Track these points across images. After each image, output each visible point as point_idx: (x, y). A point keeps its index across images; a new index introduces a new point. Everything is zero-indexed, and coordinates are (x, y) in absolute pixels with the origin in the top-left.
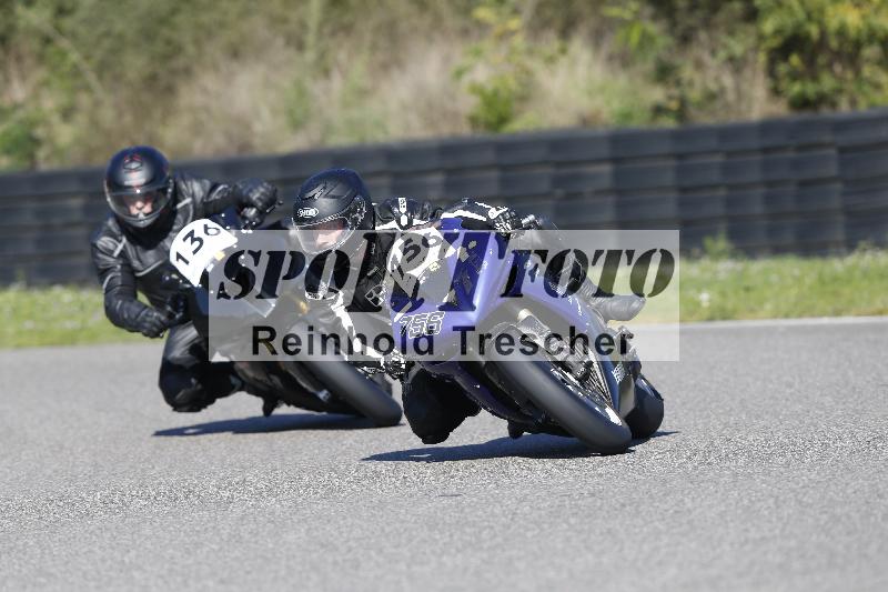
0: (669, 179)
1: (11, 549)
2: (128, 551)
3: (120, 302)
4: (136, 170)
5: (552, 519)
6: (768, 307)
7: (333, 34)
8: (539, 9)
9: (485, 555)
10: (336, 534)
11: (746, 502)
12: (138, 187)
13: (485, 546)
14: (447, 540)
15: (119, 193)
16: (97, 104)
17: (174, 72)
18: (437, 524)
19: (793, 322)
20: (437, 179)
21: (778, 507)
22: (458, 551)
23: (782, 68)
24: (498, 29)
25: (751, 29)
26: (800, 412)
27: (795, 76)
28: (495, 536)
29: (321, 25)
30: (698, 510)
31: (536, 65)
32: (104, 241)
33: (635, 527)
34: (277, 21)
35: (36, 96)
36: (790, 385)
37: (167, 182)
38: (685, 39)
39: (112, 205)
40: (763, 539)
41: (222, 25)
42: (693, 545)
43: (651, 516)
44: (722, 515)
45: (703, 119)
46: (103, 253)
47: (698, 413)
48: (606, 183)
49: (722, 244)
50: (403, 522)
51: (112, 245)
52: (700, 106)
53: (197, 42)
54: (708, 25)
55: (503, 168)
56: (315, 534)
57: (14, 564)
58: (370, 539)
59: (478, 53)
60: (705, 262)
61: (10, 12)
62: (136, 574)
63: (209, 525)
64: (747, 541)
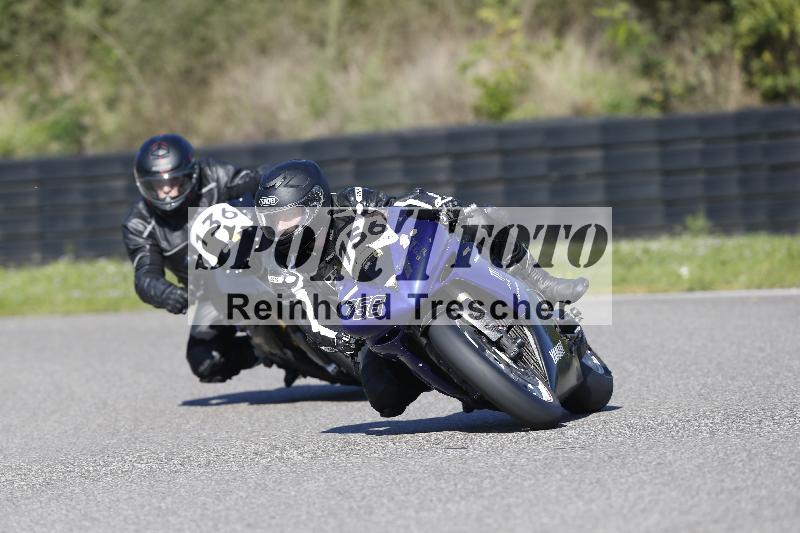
0: (653, 163)
1: (59, 496)
2: (164, 498)
3: (148, 280)
4: (163, 157)
5: (546, 470)
6: (743, 279)
7: (352, 32)
8: (537, 9)
9: (486, 503)
10: (352, 483)
11: (721, 455)
12: (165, 172)
13: (486, 494)
14: (451, 489)
15: (147, 178)
16: (138, 95)
17: (208, 67)
18: (443, 474)
19: (765, 293)
20: (444, 163)
21: (750, 460)
22: (462, 498)
23: (756, 65)
24: (499, 28)
25: (728, 29)
26: (771, 374)
27: (766, 71)
28: (495, 485)
29: (341, 25)
30: (679, 462)
31: (533, 60)
32: (135, 223)
33: (621, 477)
34: (301, 21)
35: (83, 88)
36: (761, 350)
37: (193, 167)
38: (669, 38)
39: (142, 190)
40: (736, 488)
41: (252, 24)
42: (674, 494)
43: (636, 467)
44: (699, 467)
45: (684, 109)
46: (132, 233)
47: (679, 375)
48: (596, 166)
49: (700, 222)
50: (412, 472)
51: (143, 227)
52: (681, 98)
53: (229, 40)
54: (688, 25)
55: (504, 153)
56: (334, 483)
57: (62, 509)
58: (382, 487)
59: (482, 50)
60: (686, 239)
61: (60, 12)
62: (171, 519)
63: (238, 474)
64: (722, 491)
